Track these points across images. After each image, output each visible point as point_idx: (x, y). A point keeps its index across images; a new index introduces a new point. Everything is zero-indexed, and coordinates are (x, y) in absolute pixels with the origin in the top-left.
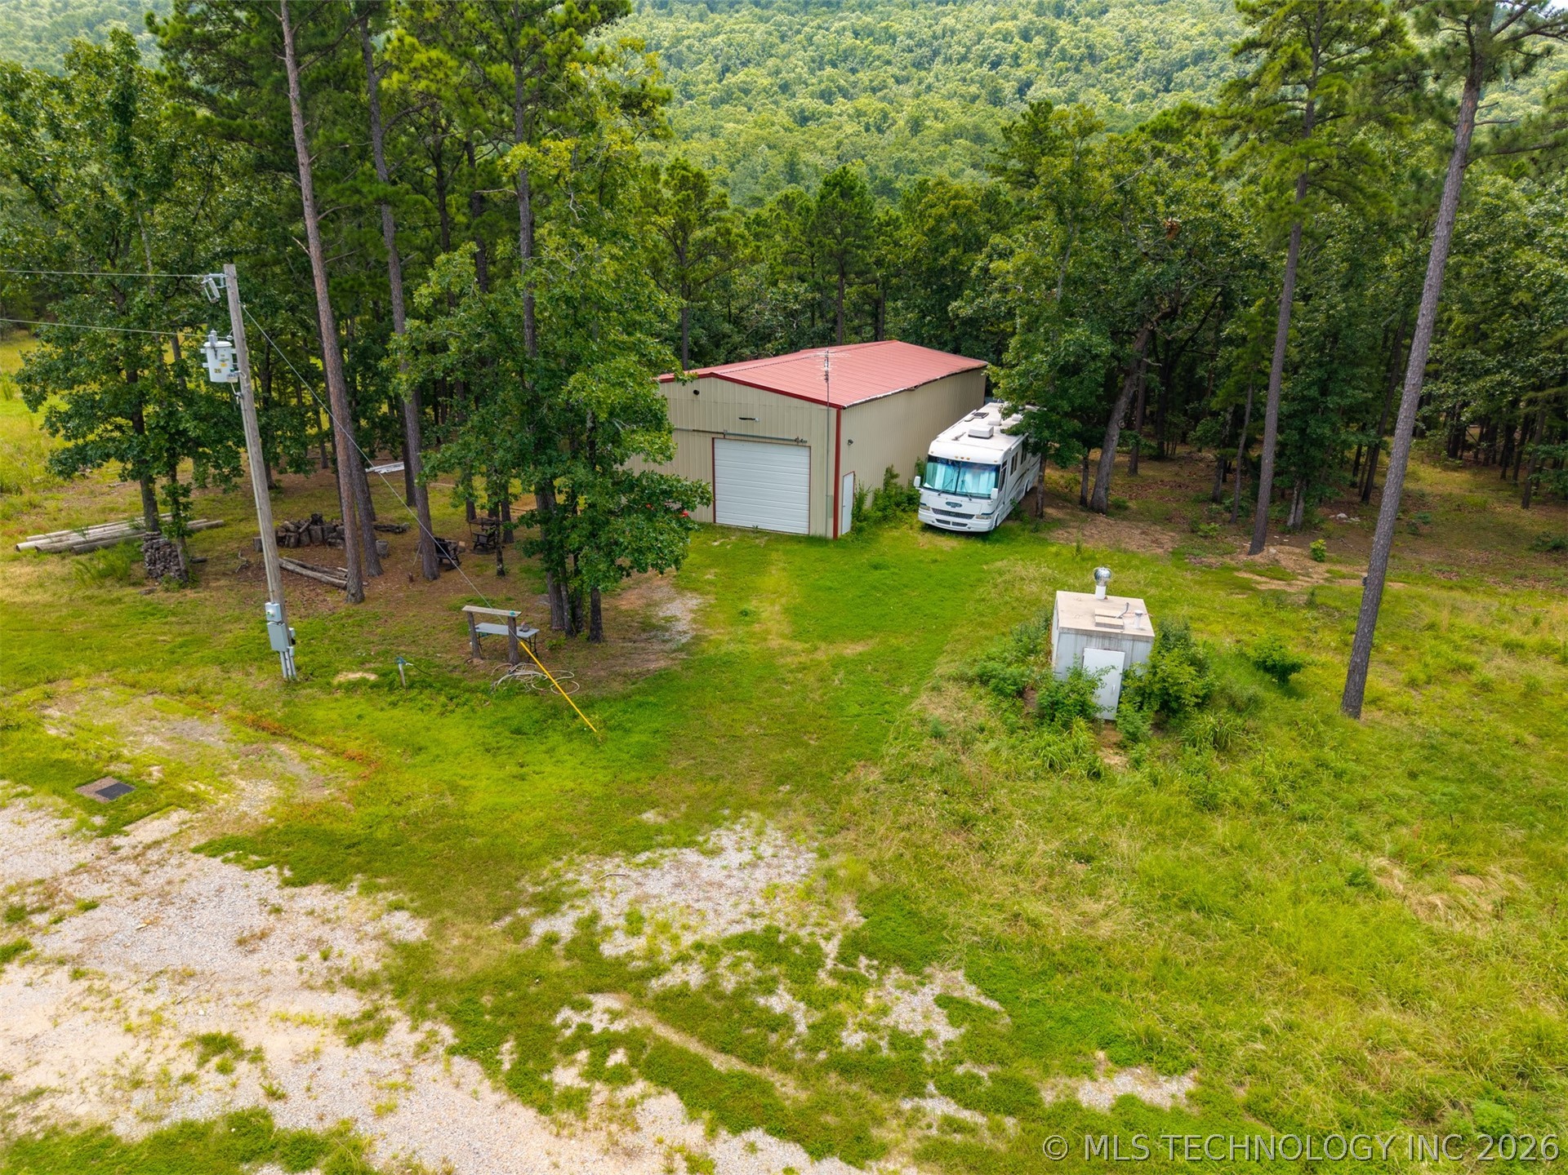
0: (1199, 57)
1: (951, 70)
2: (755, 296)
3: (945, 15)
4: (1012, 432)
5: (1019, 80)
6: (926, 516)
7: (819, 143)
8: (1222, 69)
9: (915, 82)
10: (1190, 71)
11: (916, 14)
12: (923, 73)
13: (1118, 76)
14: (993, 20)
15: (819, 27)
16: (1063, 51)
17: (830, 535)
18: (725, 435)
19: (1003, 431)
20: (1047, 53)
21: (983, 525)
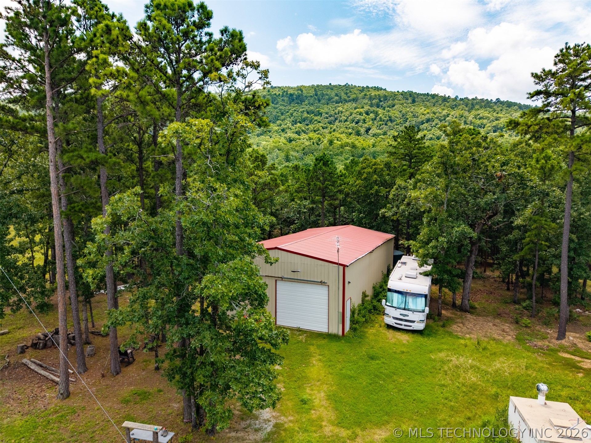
0: (428, 121)
1: (341, 124)
2: (285, 205)
3: (338, 107)
4: (426, 274)
5: (366, 128)
6: (389, 321)
7: (297, 148)
8: (436, 124)
9: (329, 128)
10: (426, 125)
11: (329, 106)
12: (332, 126)
13: (401, 126)
14: (355, 108)
15: (295, 110)
16: (381, 118)
17: (340, 333)
18: (282, 278)
19: (421, 274)
20: (375, 119)
21: (420, 326)
